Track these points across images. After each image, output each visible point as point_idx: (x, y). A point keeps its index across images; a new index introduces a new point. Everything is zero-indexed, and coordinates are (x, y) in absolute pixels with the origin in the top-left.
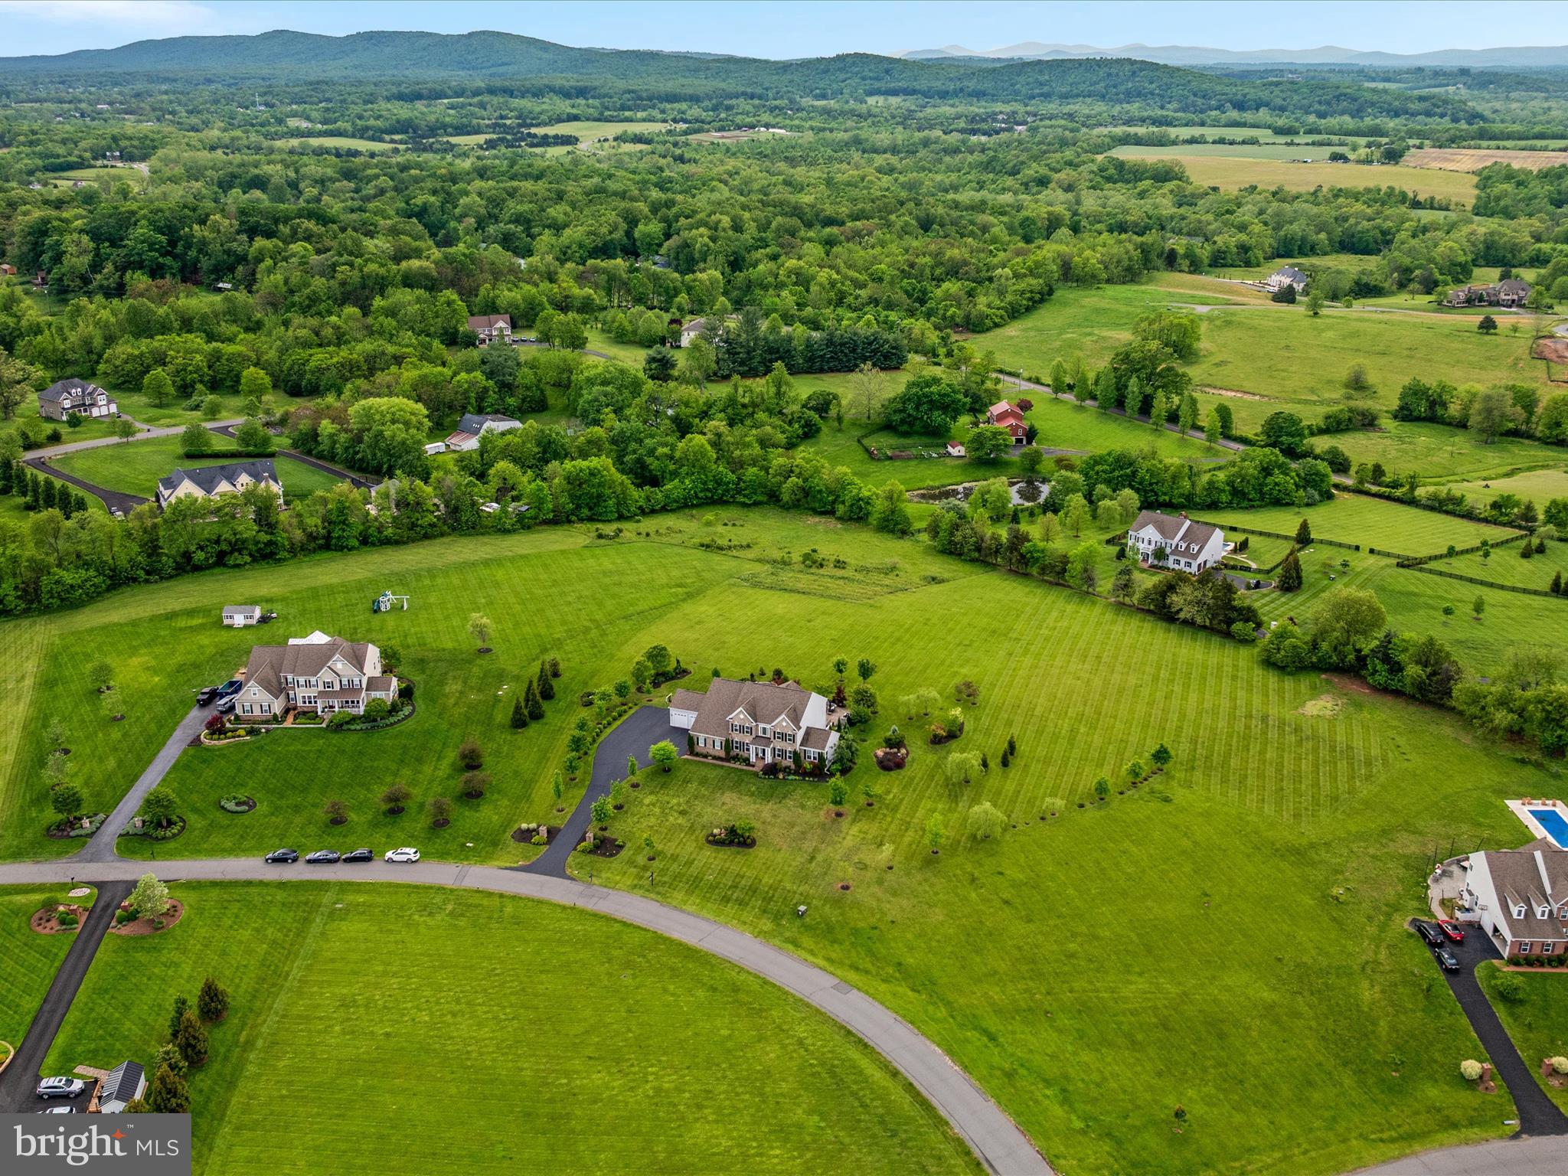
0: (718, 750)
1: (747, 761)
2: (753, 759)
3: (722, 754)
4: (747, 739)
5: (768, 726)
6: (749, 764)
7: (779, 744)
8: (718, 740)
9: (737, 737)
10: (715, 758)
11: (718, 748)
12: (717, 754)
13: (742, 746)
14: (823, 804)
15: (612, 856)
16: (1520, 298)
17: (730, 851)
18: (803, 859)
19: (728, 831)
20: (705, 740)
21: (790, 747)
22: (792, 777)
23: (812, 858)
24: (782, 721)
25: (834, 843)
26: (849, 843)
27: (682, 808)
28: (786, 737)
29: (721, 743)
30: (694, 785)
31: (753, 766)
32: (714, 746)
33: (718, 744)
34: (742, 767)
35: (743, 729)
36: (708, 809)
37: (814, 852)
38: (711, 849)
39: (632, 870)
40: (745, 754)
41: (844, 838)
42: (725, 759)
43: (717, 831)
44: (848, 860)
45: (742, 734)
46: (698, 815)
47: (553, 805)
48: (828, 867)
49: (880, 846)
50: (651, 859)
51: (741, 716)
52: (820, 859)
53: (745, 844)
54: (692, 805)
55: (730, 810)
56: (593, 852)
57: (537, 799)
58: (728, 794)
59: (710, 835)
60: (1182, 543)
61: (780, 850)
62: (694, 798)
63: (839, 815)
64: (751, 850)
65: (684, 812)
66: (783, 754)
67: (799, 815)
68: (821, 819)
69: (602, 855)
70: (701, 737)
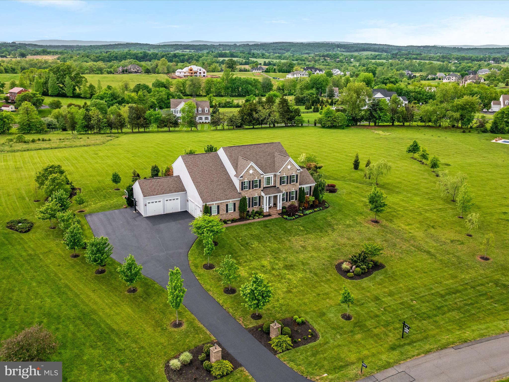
0: (233, 213)
1: (260, 213)
2: (266, 209)
3: (236, 215)
4: (255, 193)
5: (271, 175)
6: (265, 216)
7: (285, 188)
8: (230, 202)
9: (247, 194)
10: (233, 221)
11: (231, 211)
12: (230, 217)
13: (253, 201)
14: (354, 220)
15: (315, 337)
16: (138, 70)
17: (378, 276)
18: (425, 256)
19: (354, 262)
20: (218, 207)
21: (293, 188)
22: (307, 212)
23: (428, 252)
24: (288, 164)
25: (414, 238)
26: (419, 234)
27: (281, 264)
28: (290, 179)
29: (235, 204)
30: (255, 244)
31: (270, 215)
32: (227, 211)
33: (231, 207)
34: (259, 220)
35: (253, 185)
36: (301, 256)
37: (419, 249)
38: (365, 282)
39: (358, 337)
40: (256, 208)
41: (410, 233)
42: (241, 219)
43: (345, 266)
44: (445, 243)
45: (251, 190)
46: (303, 264)
47: (158, 324)
48: (448, 253)
49: (433, 227)
50: (347, 318)
51: (251, 172)
52: (432, 251)
53: (377, 266)
54: (285, 259)
55: (317, 249)
56: (295, 344)
57: (126, 329)
58: (293, 239)
59: (345, 273)
60: (200, 109)
61: (401, 258)
62: (275, 253)
63: (376, 222)
64: (387, 267)
65: (289, 267)
66: (288, 196)
67: (360, 232)
68: (374, 229)
69: (306, 341)
70: (214, 205)
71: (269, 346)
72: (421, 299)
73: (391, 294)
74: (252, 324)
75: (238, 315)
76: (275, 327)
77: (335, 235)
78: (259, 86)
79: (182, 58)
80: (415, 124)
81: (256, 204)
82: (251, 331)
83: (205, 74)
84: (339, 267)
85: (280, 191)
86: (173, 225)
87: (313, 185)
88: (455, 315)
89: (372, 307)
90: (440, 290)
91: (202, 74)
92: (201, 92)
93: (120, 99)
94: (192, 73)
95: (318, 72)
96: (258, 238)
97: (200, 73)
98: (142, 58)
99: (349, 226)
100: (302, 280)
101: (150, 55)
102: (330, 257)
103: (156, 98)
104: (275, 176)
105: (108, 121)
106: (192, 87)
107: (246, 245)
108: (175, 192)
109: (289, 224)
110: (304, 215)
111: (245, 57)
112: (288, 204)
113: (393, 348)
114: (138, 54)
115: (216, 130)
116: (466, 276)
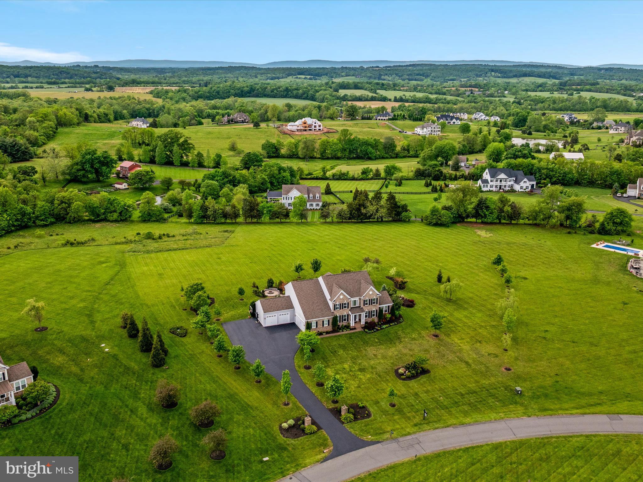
0: (327, 327)
1: (348, 327)
2: (352, 324)
3: (330, 329)
4: (345, 312)
5: (357, 299)
6: (351, 329)
7: (367, 308)
8: (326, 319)
9: (338, 313)
10: (327, 333)
11: (326, 325)
12: (325, 330)
13: (343, 318)
14: (420, 333)
15: (369, 415)
16: (245, 120)
17: (423, 379)
18: (463, 365)
19: (407, 368)
20: (317, 322)
21: (374, 308)
22: (384, 326)
23: (467, 363)
24: (370, 291)
25: (460, 351)
26: (466, 347)
27: (357, 368)
28: (371, 302)
29: (329, 321)
30: (341, 352)
31: (355, 329)
32: (323, 326)
33: (326, 323)
34: (347, 332)
35: (342, 306)
36: (372, 362)
37: (461, 360)
38: (413, 383)
39: (396, 417)
40: (345, 323)
41: (460, 346)
42: (334, 331)
43: (401, 371)
44: (483, 355)
45: (341, 310)
46: (372, 368)
47: (275, 403)
48: (481, 363)
49: (480, 342)
50: (393, 405)
51: (341, 297)
52: (470, 361)
53: (425, 372)
54: (360, 364)
55: (384, 357)
56: (356, 419)
57: (257, 405)
58: (368, 349)
59: (399, 376)
60: (311, 195)
61: (444, 366)
62: (354, 359)
63: (436, 336)
64: (432, 373)
65: (362, 370)
66: (370, 314)
67: (421, 344)
68: (433, 342)
69: (363, 418)
70: (313, 321)
71: (339, 419)
72: (447, 396)
73: (427, 392)
74: (332, 406)
75: (323, 400)
76: (344, 408)
77: (400, 347)
78: (380, 147)
79: (295, 92)
80: (521, 221)
81: (345, 320)
82: (331, 410)
83: (321, 128)
84: (396, 371)
85: (363, 311)
86: (284, 335)
87: (391, 304)
88: (466, 408)
89: (412, 400)
90: (463, 391)
91: (318, 128)
92: (315, 154)
93: (231, 178)
94: (306, 127)
95: (454, 120)
96: (344, 347)
97: (315, 126)
98: (248, 93)
99: (414, 339)
100: (369, 379)
101: (258, 89)
102: (392, 363)
103: (267, 173)
104: (360, 299)
105: (223, 212)
106: (305, 151)
107: (334, 353)
108: (287, 309)
109: (368, 336)
110: (381, 329)
111: (372, 90)
112: (370, 320)
113: (416, 425)
114: (243, 87)
115: (326, 222)
116: (485, 382)
